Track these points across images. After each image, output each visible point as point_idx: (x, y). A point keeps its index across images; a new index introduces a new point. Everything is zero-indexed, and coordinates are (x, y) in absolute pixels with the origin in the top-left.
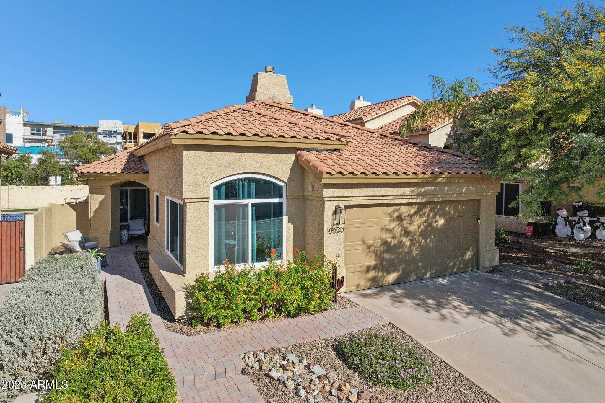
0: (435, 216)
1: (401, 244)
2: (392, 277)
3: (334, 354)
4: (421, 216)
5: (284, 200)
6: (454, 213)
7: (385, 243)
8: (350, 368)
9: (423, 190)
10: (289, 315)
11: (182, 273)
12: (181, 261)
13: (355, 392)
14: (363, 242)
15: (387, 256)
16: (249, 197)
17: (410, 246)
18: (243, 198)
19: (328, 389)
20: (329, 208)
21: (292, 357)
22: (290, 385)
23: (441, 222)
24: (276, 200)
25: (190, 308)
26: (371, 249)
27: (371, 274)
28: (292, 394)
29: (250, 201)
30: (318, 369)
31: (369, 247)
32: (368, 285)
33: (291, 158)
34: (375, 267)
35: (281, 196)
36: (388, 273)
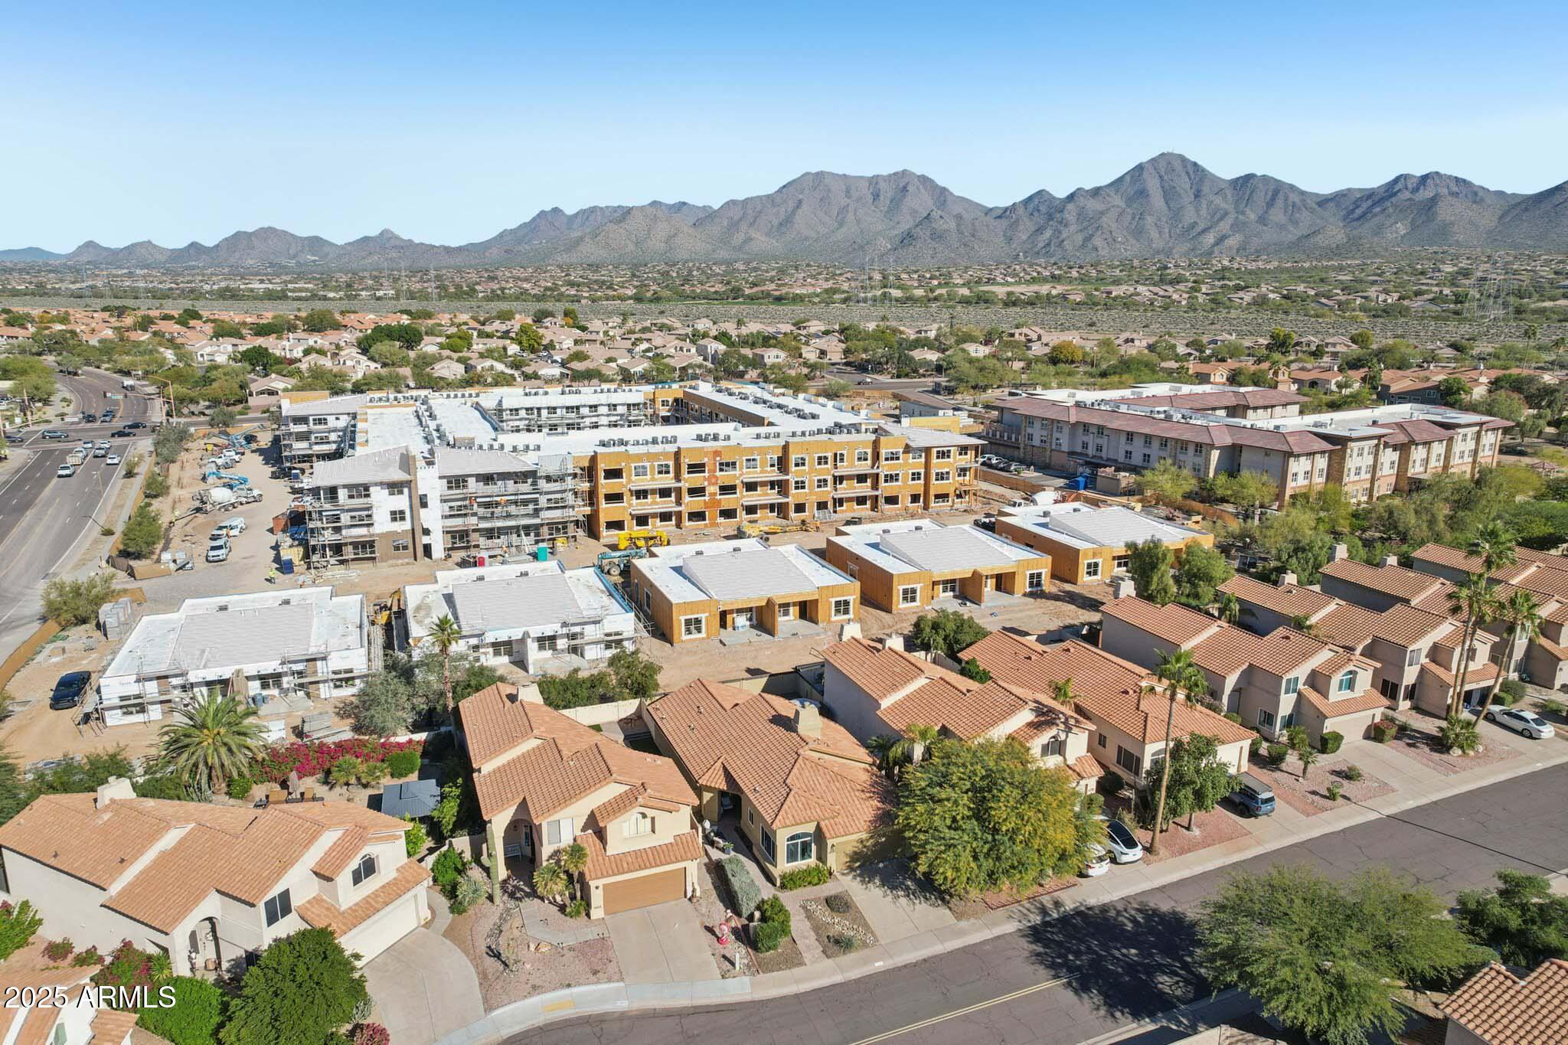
0: (880, 837)
1: (862, 851)
3: (825, 900)
4: (872, 839)
5: (812, 838)
7: (855, 852)
8: (828, 906)
9: (872, 831)
10: (813, 884)
11: (776, 866)
12: (773, 858)
13: (828, 913)
14: (844, 853)
15: (855, 856)
16: (799, 839)
17: (867, 851)
19: (821, 911)
20: (829, 846)
21: (813, 902)
22: (812, 910)
24: (809, 838)
25: (781, 882)
26: (848, 855)
27: (848, 864)
28: (812, 913)
30: (819, 906)
32: (845, 868)
33: (816, 823)
34: (850, 862)
36: (856, 863)
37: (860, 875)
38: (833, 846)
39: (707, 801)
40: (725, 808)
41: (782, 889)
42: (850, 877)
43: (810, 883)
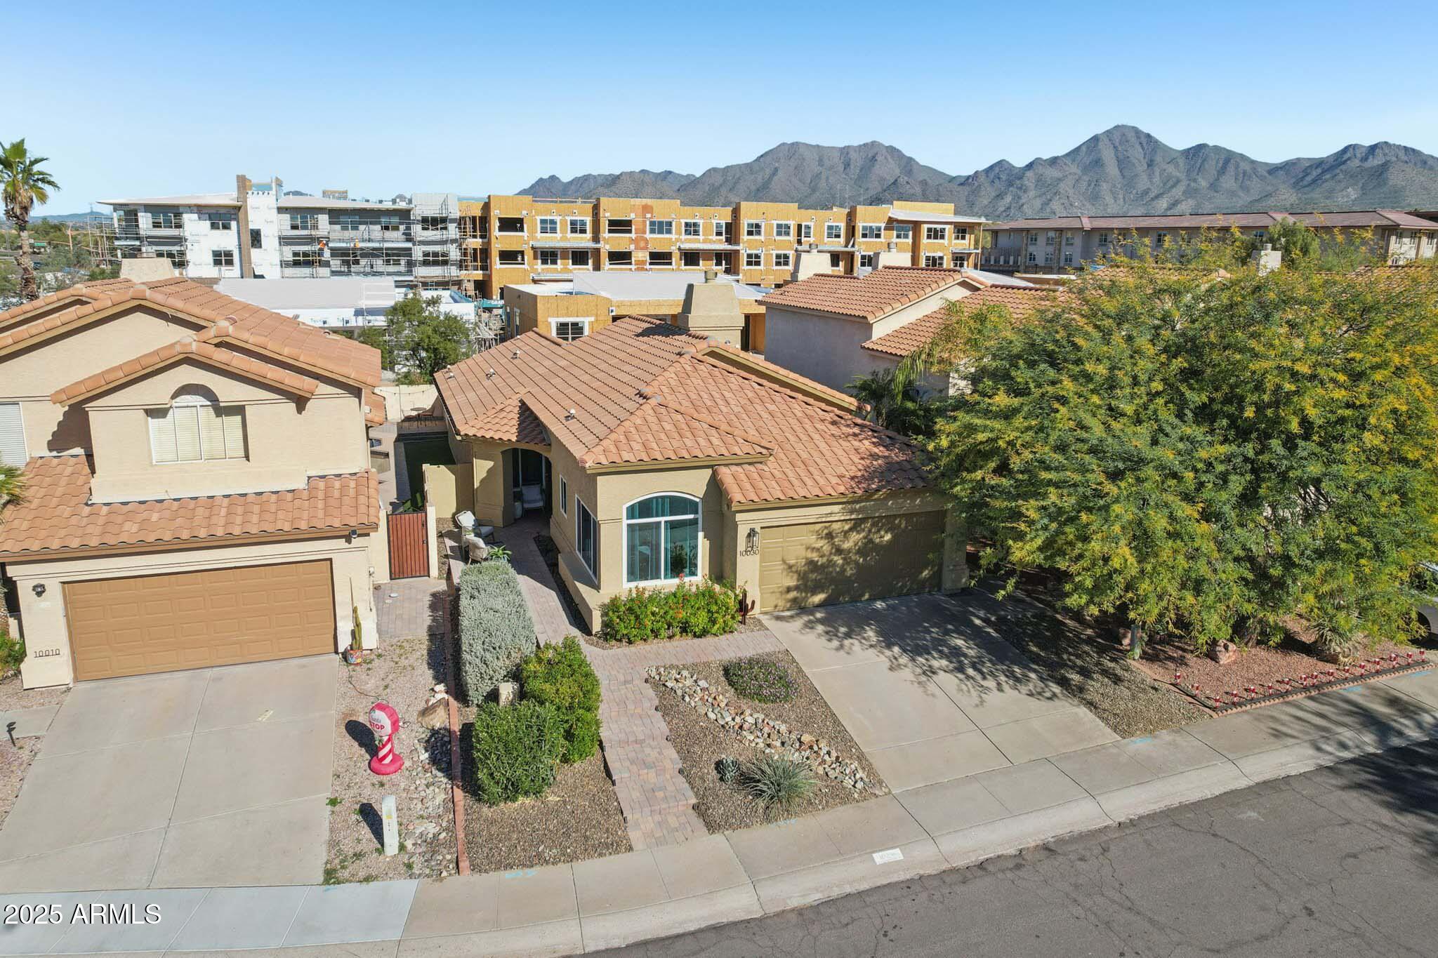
0: (879, 531)
1: (831, 563)
2: (818, 598)
3: (722, 672)
4: (858, 532)
5: (700, 516)
6: (906, 527)
7: (811, 562)
9: (858, 506)
10: (695, 636)
11: (597, 587)
12: (595, 573)
14: (784, 561)
15: (813, 576)
16: (663, 515)
17: (843, 565)
18: (657, 516)
19: (706, 697)
21: (685, 673)
22: (679, 693)
23: (888, 537)
24: (691, 516)
26: (794, 569)
27: (793, 594)
28: (680, 699)
29: (662, 519)
30: (703, 683)
31: (790, 567)
32: (788, 605)
33: (709, 471)
34: (797, 588)
35: (696, 512)
36: (814, 593)
38: (752, 533)
39: (482, 481)
40: (526, 506)
41: (606, 640)
42: (799, 623)
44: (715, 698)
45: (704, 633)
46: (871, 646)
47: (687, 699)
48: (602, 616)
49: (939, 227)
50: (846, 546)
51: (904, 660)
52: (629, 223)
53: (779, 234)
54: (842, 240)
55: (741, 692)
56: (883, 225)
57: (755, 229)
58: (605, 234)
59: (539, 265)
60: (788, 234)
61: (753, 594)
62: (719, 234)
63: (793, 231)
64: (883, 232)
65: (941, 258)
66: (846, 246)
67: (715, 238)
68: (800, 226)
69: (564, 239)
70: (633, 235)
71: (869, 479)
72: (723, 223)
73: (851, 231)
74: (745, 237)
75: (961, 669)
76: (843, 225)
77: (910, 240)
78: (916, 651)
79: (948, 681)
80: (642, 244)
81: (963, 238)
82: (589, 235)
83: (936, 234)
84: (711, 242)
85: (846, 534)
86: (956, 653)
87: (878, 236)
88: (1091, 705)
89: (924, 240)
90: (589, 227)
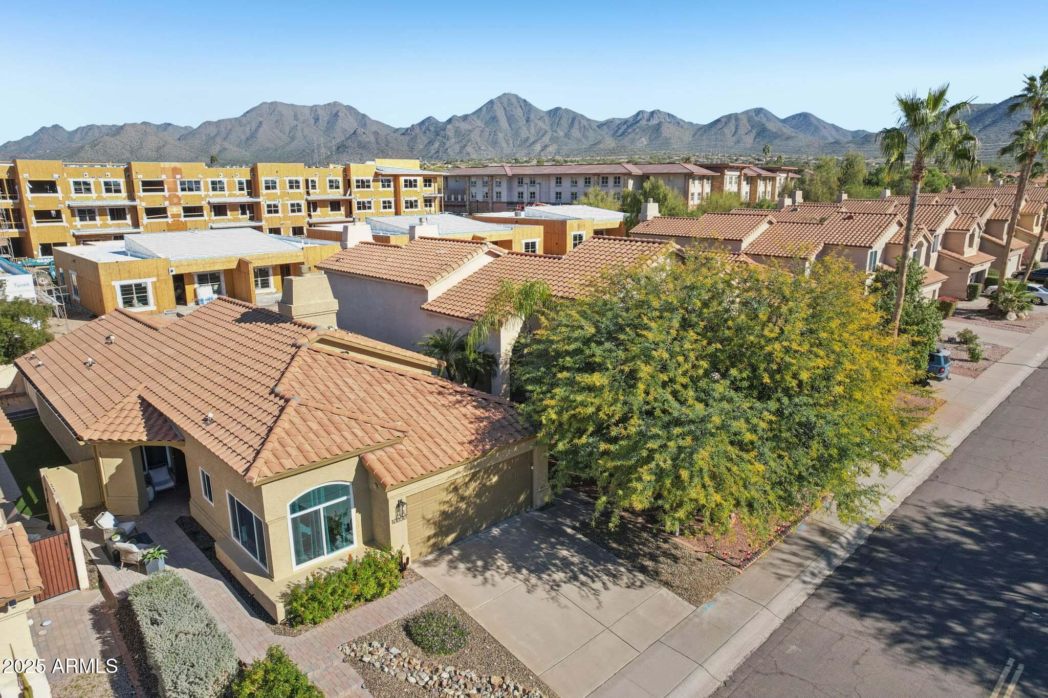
0: (489, 476)
1: (458, 509)
2: (450, 539)
3: (404, 633)
4: (475, 481)
5: (352, 496)
6: (507, 468)
7: (444, 513)
8: (415, 644)
9: (475, 463)
10: (367, 600)
11: (270, 577)
12: (263, 559)
13: (419, 662)
14: (423, 518)
15: (446, 523)
16: (320, 503)
17: (466, 508)
18: (315, 505)
19: (402, 663)
20: (392, 505)
21: (376, 644)
22: (378, 665)
23: (495, 479)
24: (344, 498)
25: (288, 612)
26: (431, 522)
27: (432, 541)
28: (379, 671)
29: (321, 507)
30: (394, 650)
31: (429, 521)
32: (430, 550)
33: (357, 459)
34: (435, 535)
35: (347, 494)
36: (447, 536)
37: (463, 558)
38: (400, 504)
39: (112, 477)
40: (157, 489)
41: (292, 626)
42: (443, 566)
43: (358, 598)
44: (409, 663)
45: (374, 597)
46: (506, 574)
47: (386, 669)
48: (285, 606)
49: (412, 178)
50: (467, 494)
51: (534, 580)
52: (161, 183)
53: (291, 187)
54: (341, 190)
55: (428, 649)
56: (371, 179)
57: (271, 186)
58: (139, 192)
59: (77, 222)
60: (298, 187)
61: (407, 553)
62: (241, 189)
63: (302, 185)
64: (371, 184)
65: (416, 201)
66: (345, 195)
67: (238, 192)
68: (307, 181)
69: (99, 198)
70: (166, 193)
71: (482, 440)
72: (244, 180)
73: (348, 183)
74: (263, 191)
75: (575, 578)
76: (340, 179)
77: (392, 189)
78: (539, 569)
79: (570, 589)
80: (175, 200)
81: (430, 186)
82: (124, 194)
83: (410, 184)
84: (235, 195)
85: (466, 485)
86: (566, 564)
87: (368, 187)
88: (667, 584)
89: (403, 189)
90: (123, 187)
